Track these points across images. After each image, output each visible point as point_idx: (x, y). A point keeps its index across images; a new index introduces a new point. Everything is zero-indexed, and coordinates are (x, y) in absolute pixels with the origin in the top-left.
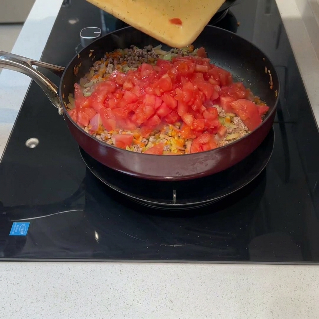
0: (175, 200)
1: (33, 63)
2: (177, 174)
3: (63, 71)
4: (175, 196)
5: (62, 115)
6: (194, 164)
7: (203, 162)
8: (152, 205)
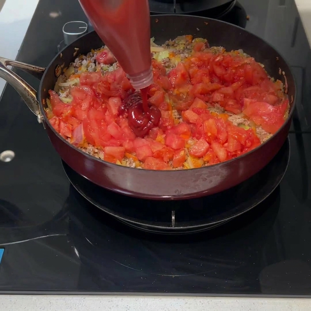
1: (8, 63)
2: (176, 192)
5: (42, 123)
6: (196, 181)
7: (207, 178)
8: (147, 228)
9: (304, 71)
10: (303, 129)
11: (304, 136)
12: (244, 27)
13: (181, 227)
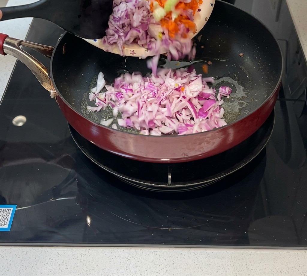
0: (170, 182)
1: (20, 43)
2: (182, 155)
3: (52, 50)
4: (170, 177)
5: (54, 98)
6: (200, 144)
7: (210, 141)
8: (146, 186)
9: (287, 43)
10: (287, 97)
11: (287, 103)
12: (233, 4)
13: (177, 186)
